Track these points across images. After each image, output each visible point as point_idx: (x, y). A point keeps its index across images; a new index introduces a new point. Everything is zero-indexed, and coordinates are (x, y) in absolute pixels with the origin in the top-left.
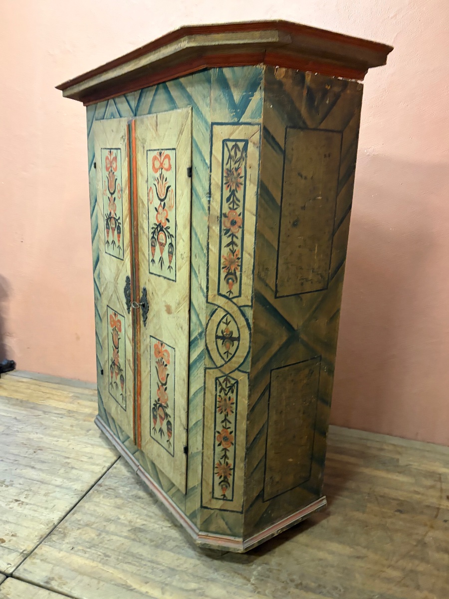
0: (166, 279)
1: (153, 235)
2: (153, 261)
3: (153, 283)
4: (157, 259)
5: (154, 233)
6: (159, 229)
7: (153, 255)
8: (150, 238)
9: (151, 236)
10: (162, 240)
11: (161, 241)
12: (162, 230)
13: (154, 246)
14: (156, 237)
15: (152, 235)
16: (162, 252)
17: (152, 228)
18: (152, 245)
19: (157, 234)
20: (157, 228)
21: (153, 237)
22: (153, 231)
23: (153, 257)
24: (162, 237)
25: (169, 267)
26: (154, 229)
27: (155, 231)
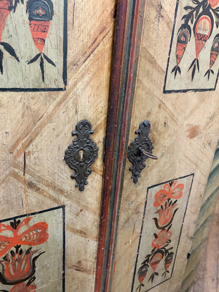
0: (197, 92)
1: (187, 22)
2: (177, 69)
3: (170, 108)
4: (185, 64)
5: (187, 18)
6: (201, 10)
7: (178, 58)
8: (178, 25)
9: (180, 22)
10: (205, 30)
11: (201, 32)
12: (206, 12)
13: (185, 43)
14: (192, 26)
15: (183, 22)
16: (198, 51)
17: (186, 8)
18: (179, 41)
19: (195, 20)
20: (197, 9)
21: (185, 26)
22: (186, 13)
23: (178, 63)
24: (205, 24)
25: (208, 72)
26: (190, 10)
27: (191, 14)
